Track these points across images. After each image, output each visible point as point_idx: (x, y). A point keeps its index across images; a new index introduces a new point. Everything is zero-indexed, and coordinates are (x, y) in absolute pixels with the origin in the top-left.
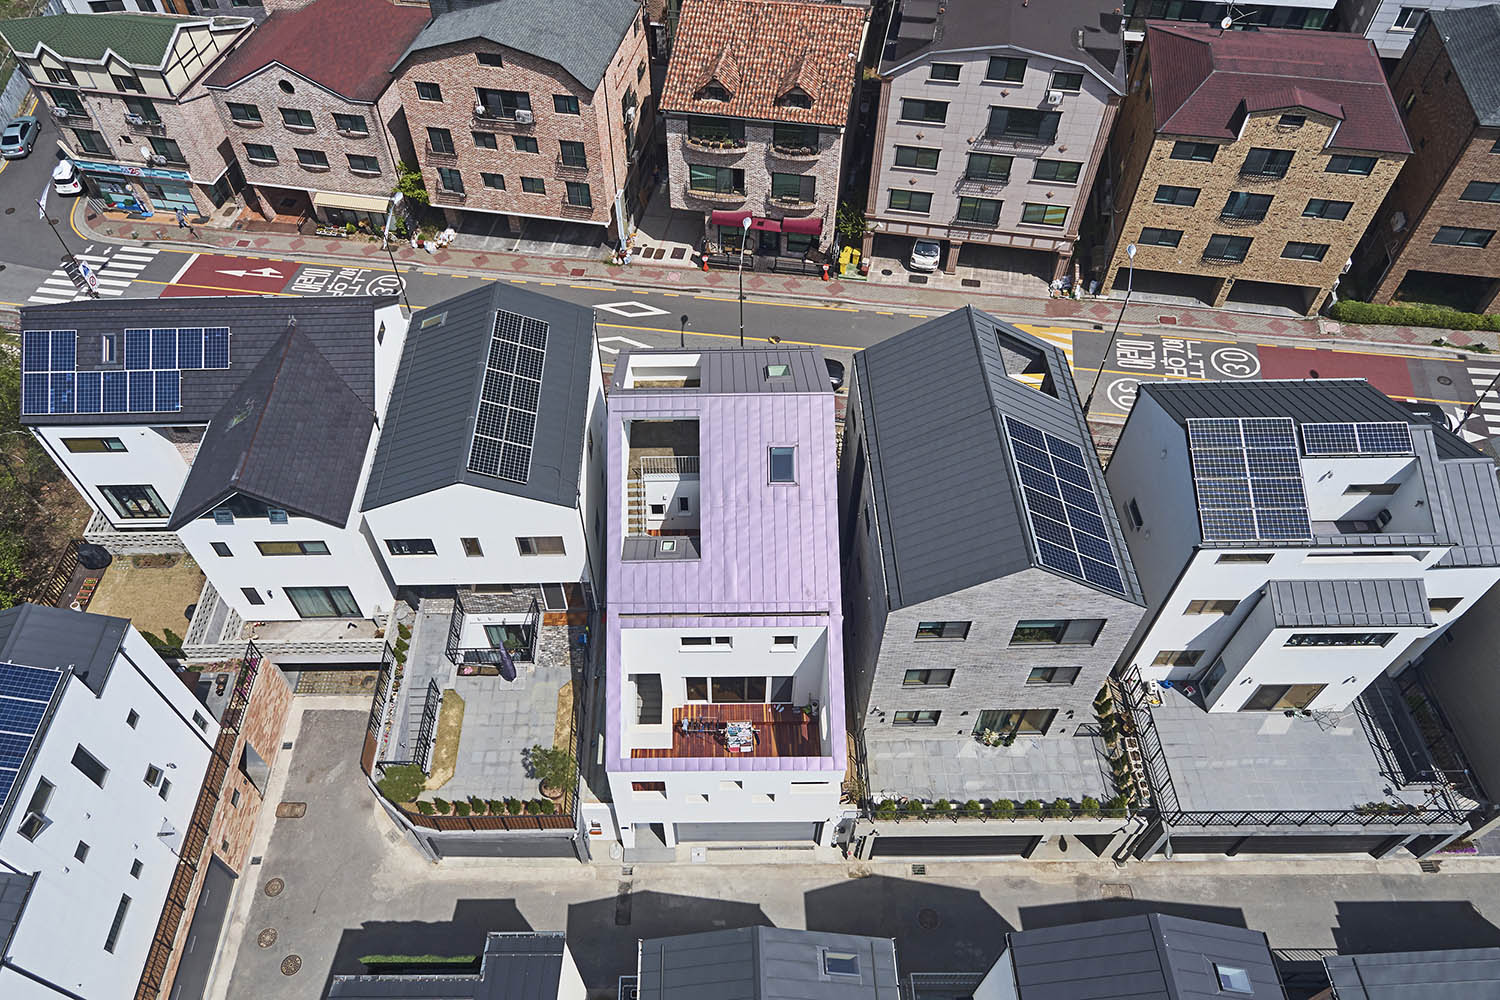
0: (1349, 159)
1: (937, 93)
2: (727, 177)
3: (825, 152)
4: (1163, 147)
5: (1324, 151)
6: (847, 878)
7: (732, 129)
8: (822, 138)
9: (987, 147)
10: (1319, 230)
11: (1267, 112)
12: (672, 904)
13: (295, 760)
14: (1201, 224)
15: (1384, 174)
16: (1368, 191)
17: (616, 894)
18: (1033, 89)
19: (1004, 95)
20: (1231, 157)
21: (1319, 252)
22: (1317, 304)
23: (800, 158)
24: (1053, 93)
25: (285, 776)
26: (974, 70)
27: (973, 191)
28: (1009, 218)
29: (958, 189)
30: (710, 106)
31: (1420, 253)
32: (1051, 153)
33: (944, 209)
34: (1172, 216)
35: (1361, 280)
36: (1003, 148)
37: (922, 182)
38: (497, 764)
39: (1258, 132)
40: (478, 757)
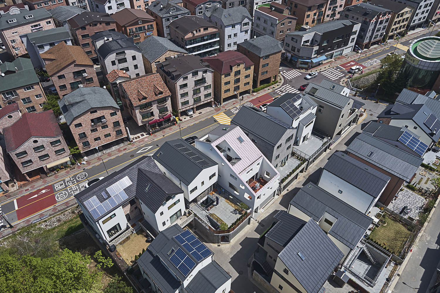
0: (247, 68)
1: (185, 82)
2: (150, 114)
3: (168, 101)
4: (223, 76)
5: (244, 68)
7: (149, 104)
8: (167, 99)
9: (196, 88)
10: (247, 80)
11: (235, 65)
14: (232, 86)
15: (252, 68)
16: (251, 72)
17: (258, 224)
18: (200, 75)
19: (196, 78)
20: (233, 74)
21: (248, 83)
22: (251, 91)
23: (164, 104)
24: (204, 75)
26: (190, 76)
27: (195, 96)
28: (203, 98)
29: (193, 97)
30: (144, 102)
31: (261, 78)
32: (206, 85)
33: (191, 102)
34: (228, 87)
35: (255, 86)
36: (198, 87)
37: (186, 99)
39: (235, 69)
40: (226, 218)
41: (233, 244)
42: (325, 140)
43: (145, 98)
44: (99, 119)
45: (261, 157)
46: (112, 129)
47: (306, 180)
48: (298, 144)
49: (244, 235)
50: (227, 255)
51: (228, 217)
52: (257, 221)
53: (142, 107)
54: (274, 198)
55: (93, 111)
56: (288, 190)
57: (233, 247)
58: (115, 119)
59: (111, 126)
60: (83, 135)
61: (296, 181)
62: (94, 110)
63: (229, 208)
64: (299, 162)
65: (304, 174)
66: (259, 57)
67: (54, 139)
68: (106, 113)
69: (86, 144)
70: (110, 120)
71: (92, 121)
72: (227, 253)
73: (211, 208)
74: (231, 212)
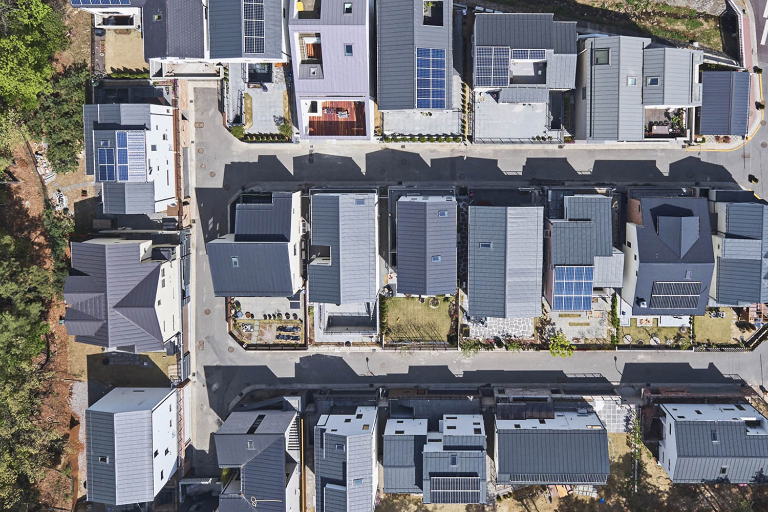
6: (380, 149)
12: (326, 157)
13: (195, 107)
17: (308, 154)
25: (194, 113)
38: (265, 121)
40: (259, 118)
41: (252, 150)
47: (449, 156)
49: (276, 151)
50: (231, 154)
51: (265, 119)
52: (312, 149)
56: (403, 147)
57: (247, 152)
61: (434, 145)
63: (278, 109)
64: (456, 130)
72: (235, 152)
73: (255, 87)
74: (274, 116)
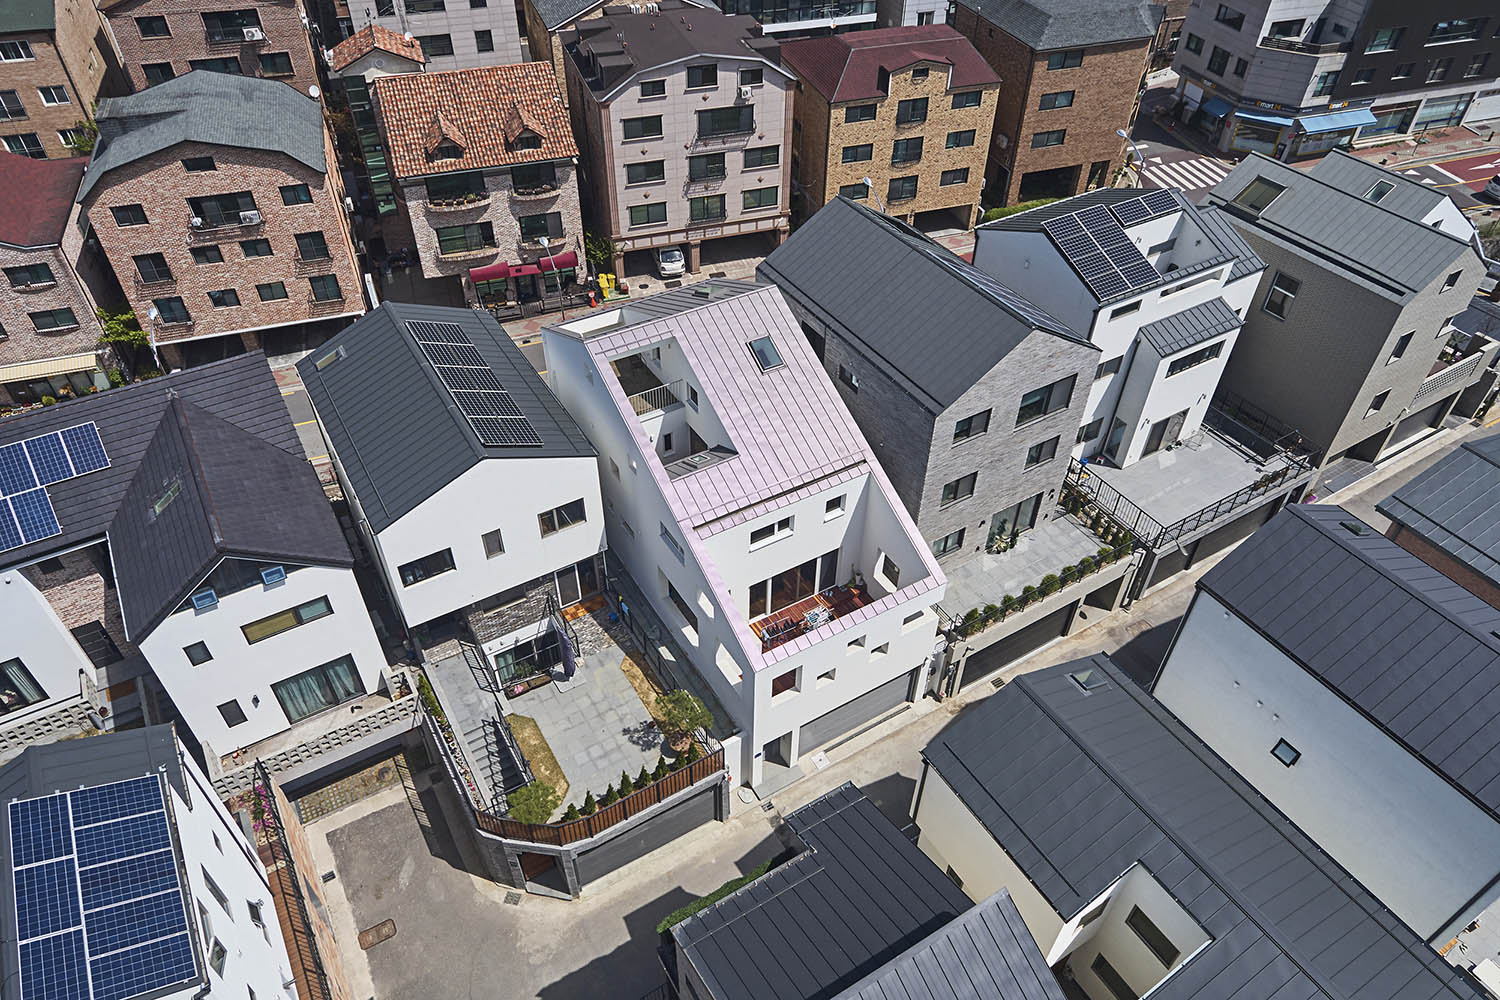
0: (965, 97)
1: (650, 109)
2: (476, 233)
3: (564, 186)
4: (838, 114)
5: (947, 93)
6: (949, 718)
7: (471, 184)
8: (558, 173)
9: (701, 149)
10: (959, 158)
11: (902, 69)
13: (347, 886)
14: (877, 175)
15: (989, 102)
16: (982, 117)
17: (772, 830)
18: (726, 91)
19: (705, 99)
20: (887, 111)
21: (962, 174)
22: (973, 219)
23: (544, 196)
24: (744, 89)
25: (347, 906)
26: (676, 82)
27: (698, 191)
28: (734, 208)
29: (686, 194)
30: (445, 165)
31: (1028, 160)
32: (753, 142)
33: (679, 214)
34: (860, 173)
35: (994, 195)
36: (714, 147)
37: (655, 194)
38: (606, 755)
39: (901, 87)
40: (582, 758)
41: (592, 908)
42: (1276, 464)
43: (456, 151)
44: (231, 205)
45: (856, 464)
46: (292, 265)
47: (1118, 648)
48: (1117, 461)
49: (671, 876)
50: (528, 964)
51: (601, 753)
52: (772, 813)
53: (440, 189)
54: (908, 707)
55: (200, 158)
56: (997, 682)
57: (582, 928)
58: (306, 219)
59: (286, 250)
60: (154, 267)
61: (1060, 643)
62: (203, 156)
63: (625, 709)
64: (1092, 547)
65: (1115, 618)
66: (1032, 51)
67: (22, 259)
68: (263, 183)
69: (173, 310)
70: (283, 222)
71: (196, 204)
72: (538, 951)
73: (531, 688)
74: (626, 731)
